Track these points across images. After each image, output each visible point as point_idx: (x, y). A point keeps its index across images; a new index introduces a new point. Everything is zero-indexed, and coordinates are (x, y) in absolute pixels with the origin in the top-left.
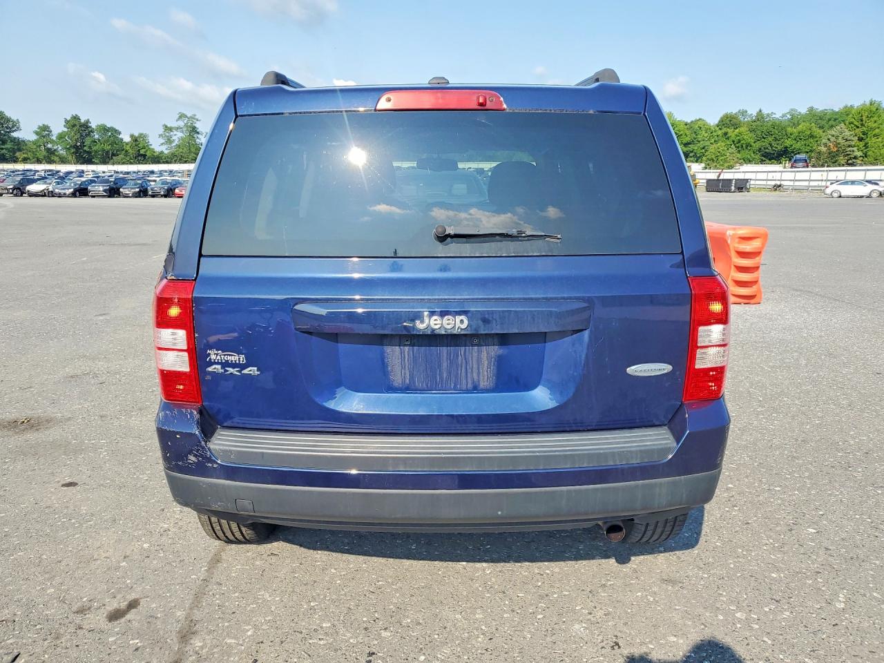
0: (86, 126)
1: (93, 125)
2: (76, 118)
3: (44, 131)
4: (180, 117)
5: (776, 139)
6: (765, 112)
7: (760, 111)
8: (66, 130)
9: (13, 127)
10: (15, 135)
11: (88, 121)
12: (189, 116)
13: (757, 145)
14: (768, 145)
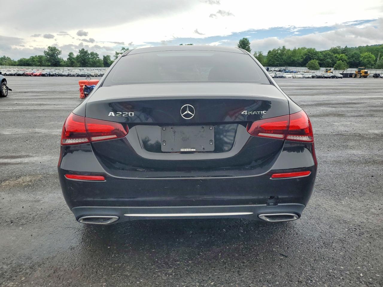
0: (86, 52)
1: (89, 52)
2: (83, 49)
3: (71, 54)
4: (123, 49)
5: (356, 59)
6: (348, 47)
7: (346, 46)
8: (79, 54)
9: (59, 53)
10: (59, 56)
11: (87, 51)
12: (126, 49)
13: (348, 61)
14: (353, 61)
